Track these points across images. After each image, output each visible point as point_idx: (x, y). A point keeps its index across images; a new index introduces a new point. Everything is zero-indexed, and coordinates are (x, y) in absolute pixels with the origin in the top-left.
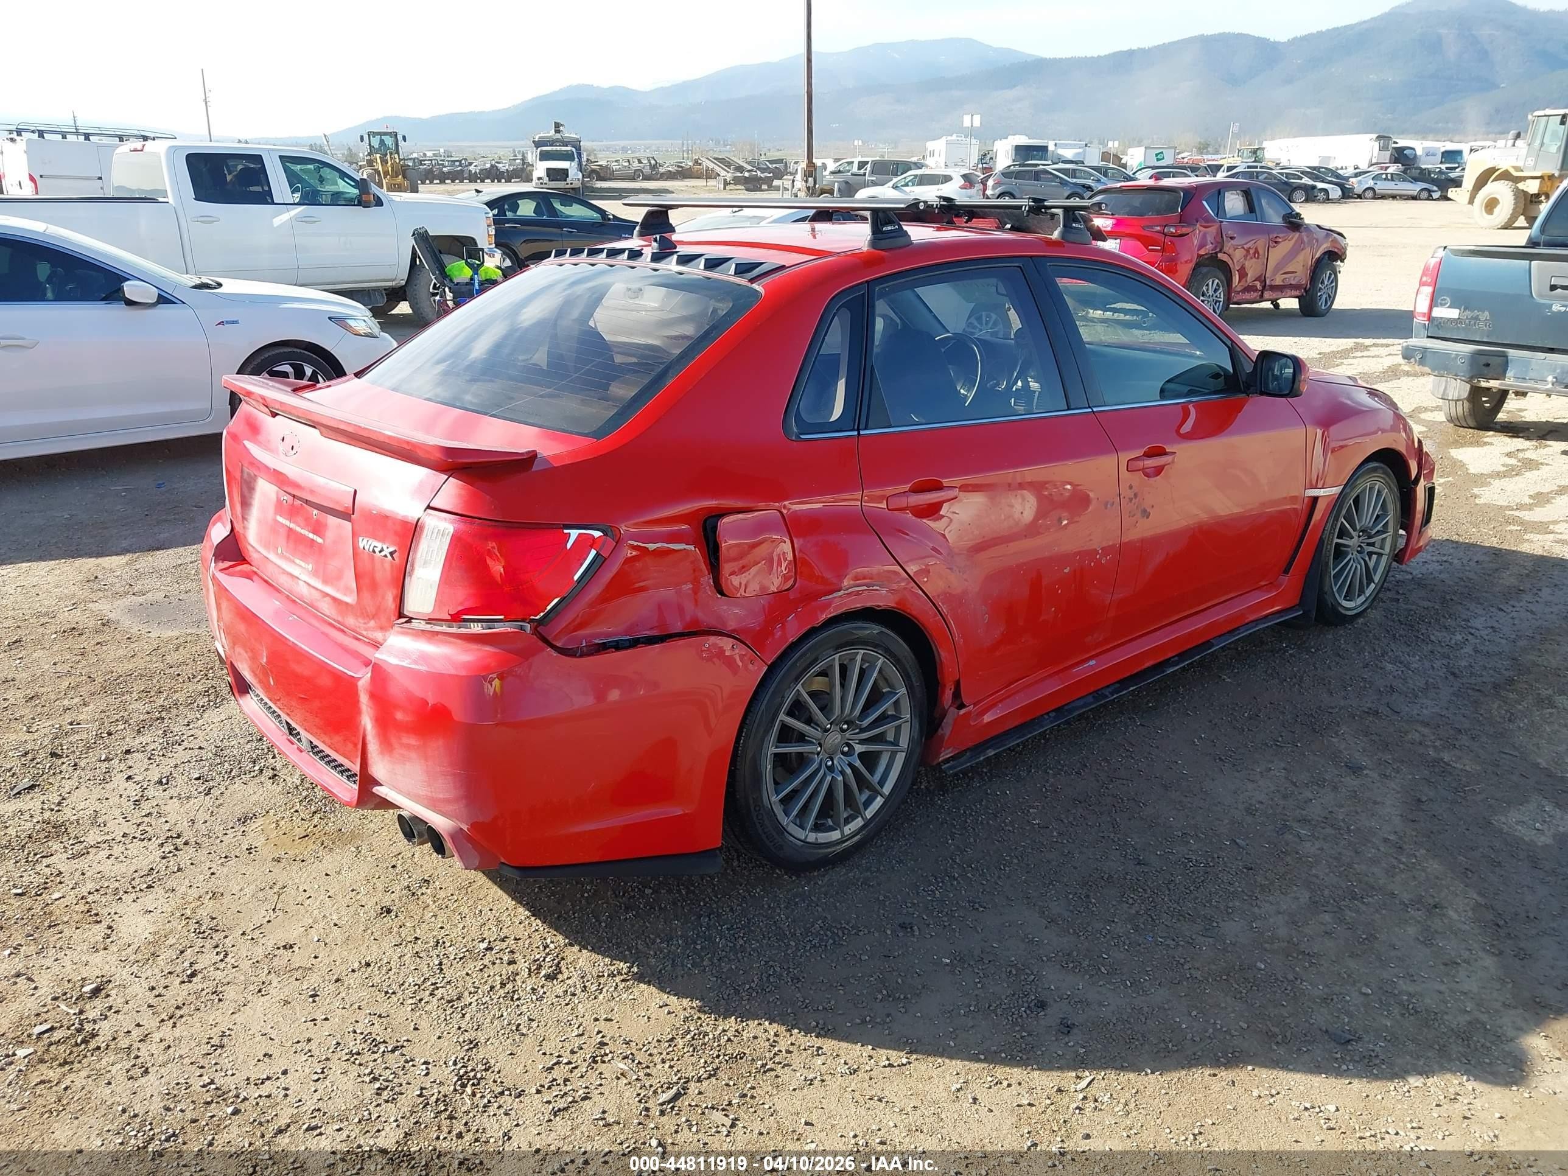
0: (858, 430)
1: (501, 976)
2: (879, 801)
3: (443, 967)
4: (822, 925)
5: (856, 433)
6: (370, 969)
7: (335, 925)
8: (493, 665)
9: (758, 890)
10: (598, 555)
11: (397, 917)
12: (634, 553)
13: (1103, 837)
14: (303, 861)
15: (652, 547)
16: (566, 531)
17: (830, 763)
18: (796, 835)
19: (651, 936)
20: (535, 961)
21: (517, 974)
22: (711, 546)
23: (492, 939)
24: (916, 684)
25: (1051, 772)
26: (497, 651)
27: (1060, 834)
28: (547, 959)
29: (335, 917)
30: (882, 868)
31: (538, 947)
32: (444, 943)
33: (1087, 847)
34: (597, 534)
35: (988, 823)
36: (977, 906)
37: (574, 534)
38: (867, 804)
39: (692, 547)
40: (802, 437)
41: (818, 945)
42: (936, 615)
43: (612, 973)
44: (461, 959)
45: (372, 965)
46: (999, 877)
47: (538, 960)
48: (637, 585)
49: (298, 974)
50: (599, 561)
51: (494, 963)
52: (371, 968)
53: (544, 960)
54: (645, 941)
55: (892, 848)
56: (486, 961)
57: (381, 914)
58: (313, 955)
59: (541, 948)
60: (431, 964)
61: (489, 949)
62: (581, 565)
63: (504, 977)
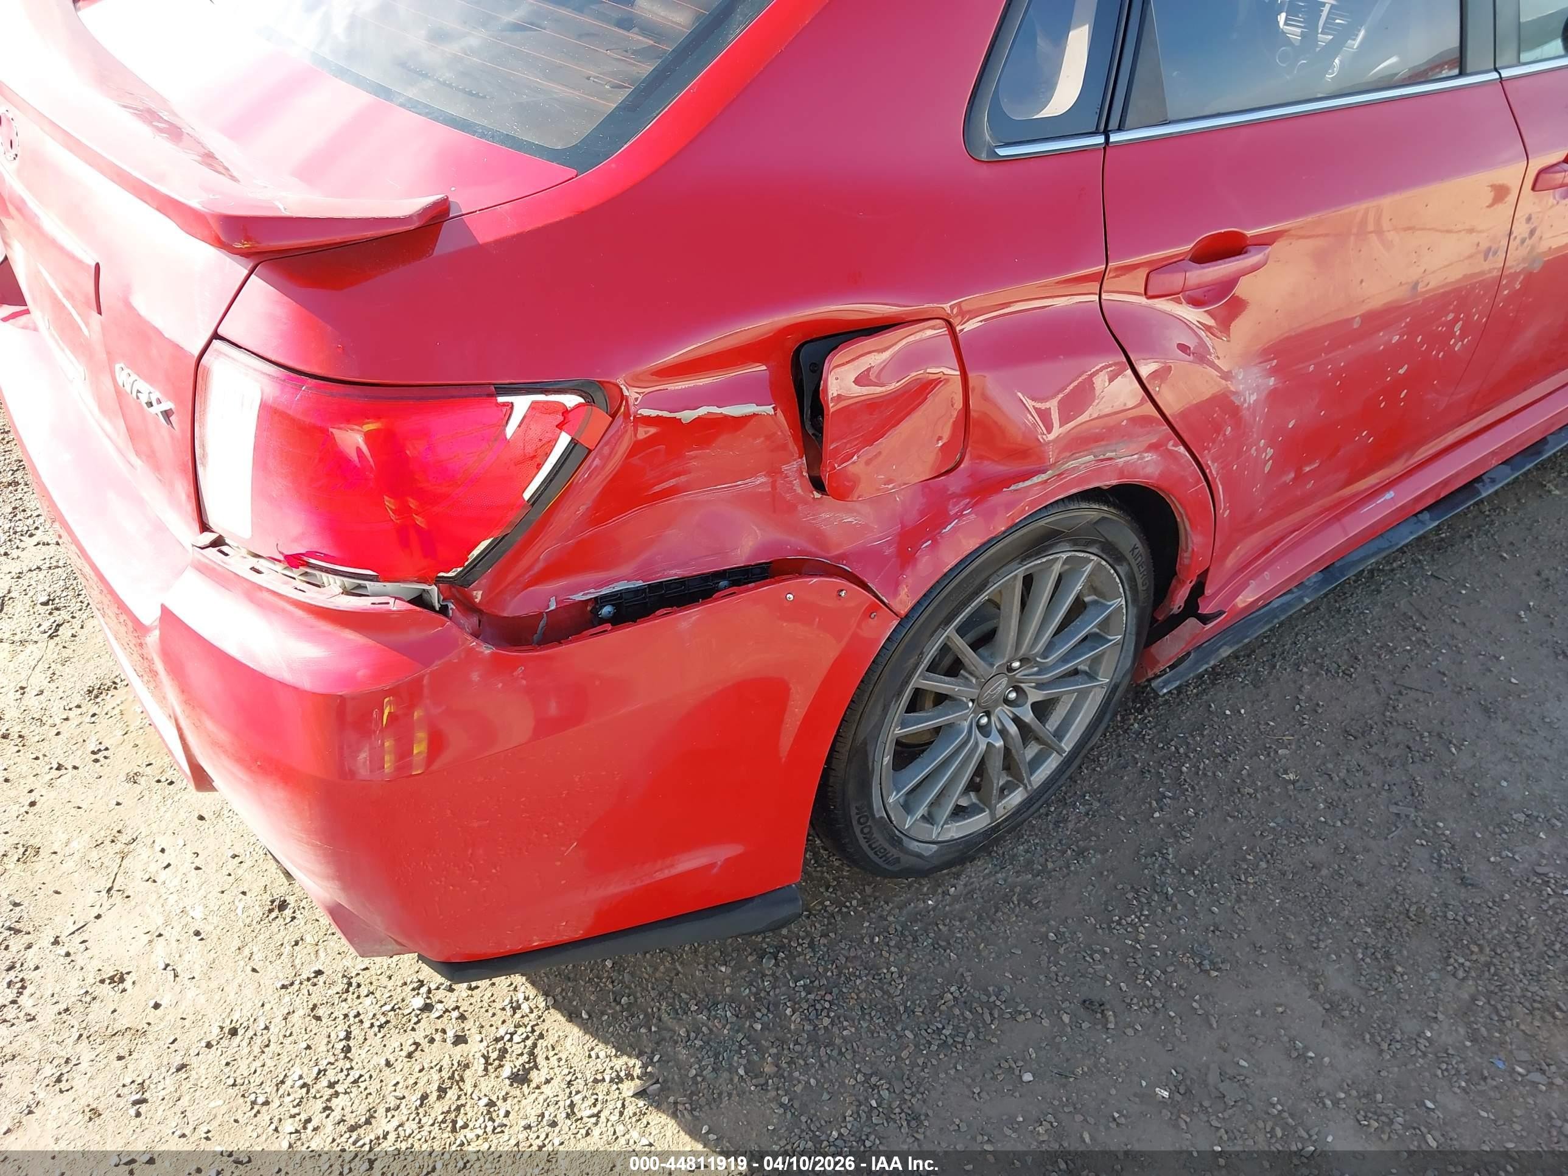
0: (1106, 134)
1: (440, 1070)
2: (1052, 763)
3: (351, 1043)
4: (957, 994)
5: (1100, 139)
6: (237, 1040)
7: (197, 933)
8: (361, 673)
9: (854, 902)
10: (574, 443)
11: (293, 918)
12: (652, 430)
13: (1398, 815)
14: (171, 783)
15: (687, 416)
16: (501, 399)
17: (984, 720)
18: (921, 838)
19: (683, 995)
20: (497, 1040)
21: (467, 1066)
22: (807, 402)
23: (433, 986)
24: (1140, 588)
25: (1305, 670)
26: (371, 642)
27: (1330, 805)
28: (516, 1038)
29: (198, 913)
30: (1050, 865)
31: (503, 1009)
32: (359, 986)
33: (1374, 838)
34: (571, 400)
35: (1214, 774)
36: (1207, 965)
37: (521, 403)
38: (1036, 763)
39: (768, 409)
40: (1002, 152)
41: (950, 1041)
42: (1198, 481)
43: (618, 1076)
44: (381, 1027)
45: (241, 1032)
46: (1239, 900)
47: (502, 1038)
48: (657, 488)
49: (122, 1045)
50: (578, 453)
51: (432, 1041)
52: (239, 1038)
53: (511, 1040)
54: (672, 1005)
55: (1065, 820)
56: (419, 1036)
57: (271, 911)
58: (152, 1003)
59: (509, 1012)
60: (333, 1036)
61: (427, 1008)
62: (539, 467)
63: (445, 1074)
